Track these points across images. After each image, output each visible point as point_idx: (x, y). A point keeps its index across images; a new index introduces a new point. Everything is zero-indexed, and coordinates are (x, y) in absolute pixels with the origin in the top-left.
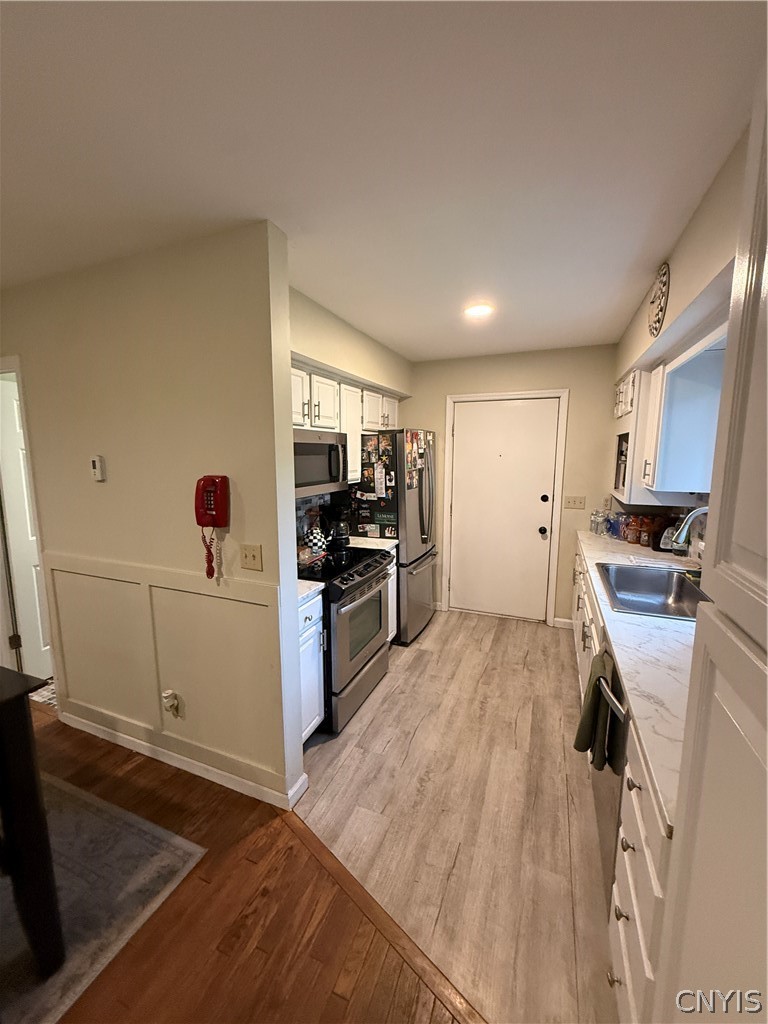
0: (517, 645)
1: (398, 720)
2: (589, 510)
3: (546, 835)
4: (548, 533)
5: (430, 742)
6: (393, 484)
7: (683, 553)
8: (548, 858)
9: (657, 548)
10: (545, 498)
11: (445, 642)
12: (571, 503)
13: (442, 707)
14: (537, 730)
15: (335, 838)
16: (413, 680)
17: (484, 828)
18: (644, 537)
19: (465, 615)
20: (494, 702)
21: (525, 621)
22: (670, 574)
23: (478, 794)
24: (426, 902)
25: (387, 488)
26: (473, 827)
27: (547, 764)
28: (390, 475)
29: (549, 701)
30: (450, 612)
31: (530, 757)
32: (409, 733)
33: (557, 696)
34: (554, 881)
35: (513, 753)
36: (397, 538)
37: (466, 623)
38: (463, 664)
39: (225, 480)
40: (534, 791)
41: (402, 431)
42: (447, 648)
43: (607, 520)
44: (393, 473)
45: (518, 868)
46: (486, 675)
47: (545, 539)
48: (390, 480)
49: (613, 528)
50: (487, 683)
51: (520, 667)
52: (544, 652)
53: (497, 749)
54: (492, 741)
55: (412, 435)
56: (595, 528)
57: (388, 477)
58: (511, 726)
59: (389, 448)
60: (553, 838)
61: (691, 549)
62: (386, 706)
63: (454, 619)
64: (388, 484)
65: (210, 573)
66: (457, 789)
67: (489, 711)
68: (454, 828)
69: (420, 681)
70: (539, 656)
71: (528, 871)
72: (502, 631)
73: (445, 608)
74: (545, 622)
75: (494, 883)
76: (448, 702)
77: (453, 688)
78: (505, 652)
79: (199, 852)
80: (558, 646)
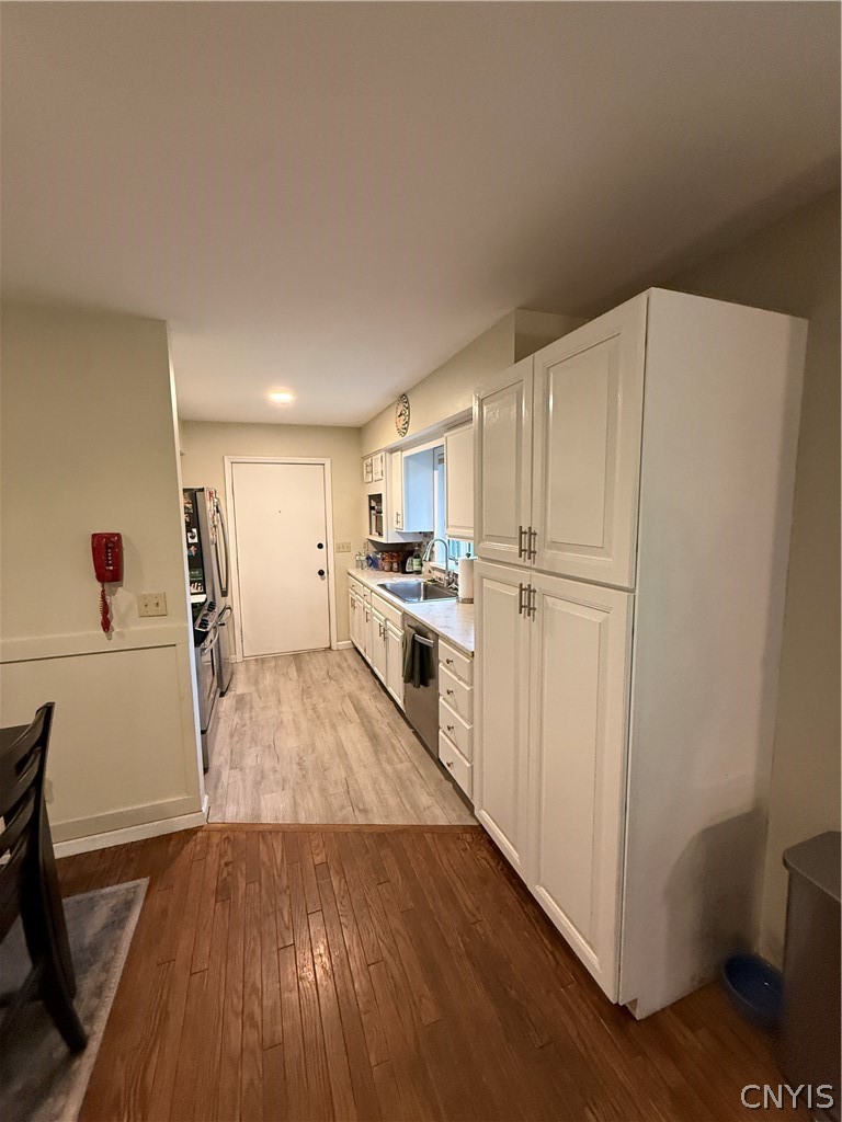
0: (317, 668)
1: (254, 741)
2: (354, 552)
3: (390, 752)
4: (326, 574)
5: (289, 743)
6: (196, 540)
7: (419, 572)
8: (396, 760)
9: (404, 572)
10: (320, 546)
11: (256, 682)
12: (341, 548)
13: (285, 722)
14: (359, 709)
15: (259, 816)
16: (247, 716)
17: (355, 766)
18: (395, 566)
19: (261, 661)
20: (321, 706)
21: (315, 651)
22: (420, 584)
23: (341, 752)
24: (342, 808)
25: (189, 545)
26: (349, 768)
27: (374, 722)
28: (191, 532)
29: (358, 693)
30: (246, 662)
31: (363, 724)
32: (270, 746)
33: (362, 688)
34: (404, 766)
35: (350, 726)
36: (204, 592)
37: (266, 665)
38: (282, 692)
39: (118, 535)
40: (374, 738)
41: (202, 490)
42: (261, 686)
43: (368, 558)
44: (195, 530)
45: (384, 771)
46: (305, 692)
47: (323, 579)
48: (193, 537)
49: (373, 563)
50: (310, 696)
51: (328, 681)
52: (339, 666)
53: (340, 729)
54: (334, 726)
55: (211, 494)
56: (359, 565)
57: (189, 534)
58: (342, 714)
59: (189, 506)
60: (395, 750)
61: (423, 569)
62: (236, 738)
63: (253, 666)
64: (190, 541)
65: (106, 625)
66: (327, 757)
67: (322, 711)
68: (337, 773)
69: (253, 714)
70: (337, 670)
71: (389, 769)
72: (300, 662)
73: (239, 659)
74: (330, 648)
75: (375, 782)
76: (287, 717)
77: (285, 708)
78: (311, 675)
79: (144, 882)
80: (346, 660)
